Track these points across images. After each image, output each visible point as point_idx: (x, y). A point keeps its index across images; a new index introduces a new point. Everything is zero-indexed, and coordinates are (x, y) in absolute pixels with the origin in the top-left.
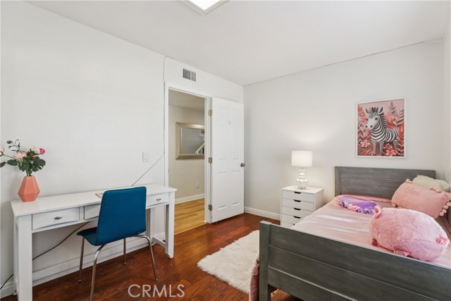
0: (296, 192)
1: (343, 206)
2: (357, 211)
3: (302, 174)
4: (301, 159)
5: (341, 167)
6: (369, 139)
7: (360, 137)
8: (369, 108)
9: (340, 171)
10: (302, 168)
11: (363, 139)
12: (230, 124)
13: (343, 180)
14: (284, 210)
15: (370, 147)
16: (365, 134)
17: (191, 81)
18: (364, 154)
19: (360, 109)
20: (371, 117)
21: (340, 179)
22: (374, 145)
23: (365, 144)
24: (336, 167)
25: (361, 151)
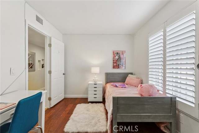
0: (95, 84)
1: (116, 86)
2: (122, 87)
3: (95, 76)
4: (96, 70)
5: (107, 73)
6: (116, 63)
7: (113, 62)
8: (116, 52)
9: (107, 75)
10: (95, 74)
11: (114, 63)
12: (59, 53)
13: (108, 78)
14: (89, 92)
15: (116, 66)
16: (115, 61)
17: (40, 24)
18: (114, 68)
19: (113, 53)
20: (117, 55)
21: (107, 77)
22: (118, 65)
23: (115, 64)
24: (106, 73)
25: (114, 67)
